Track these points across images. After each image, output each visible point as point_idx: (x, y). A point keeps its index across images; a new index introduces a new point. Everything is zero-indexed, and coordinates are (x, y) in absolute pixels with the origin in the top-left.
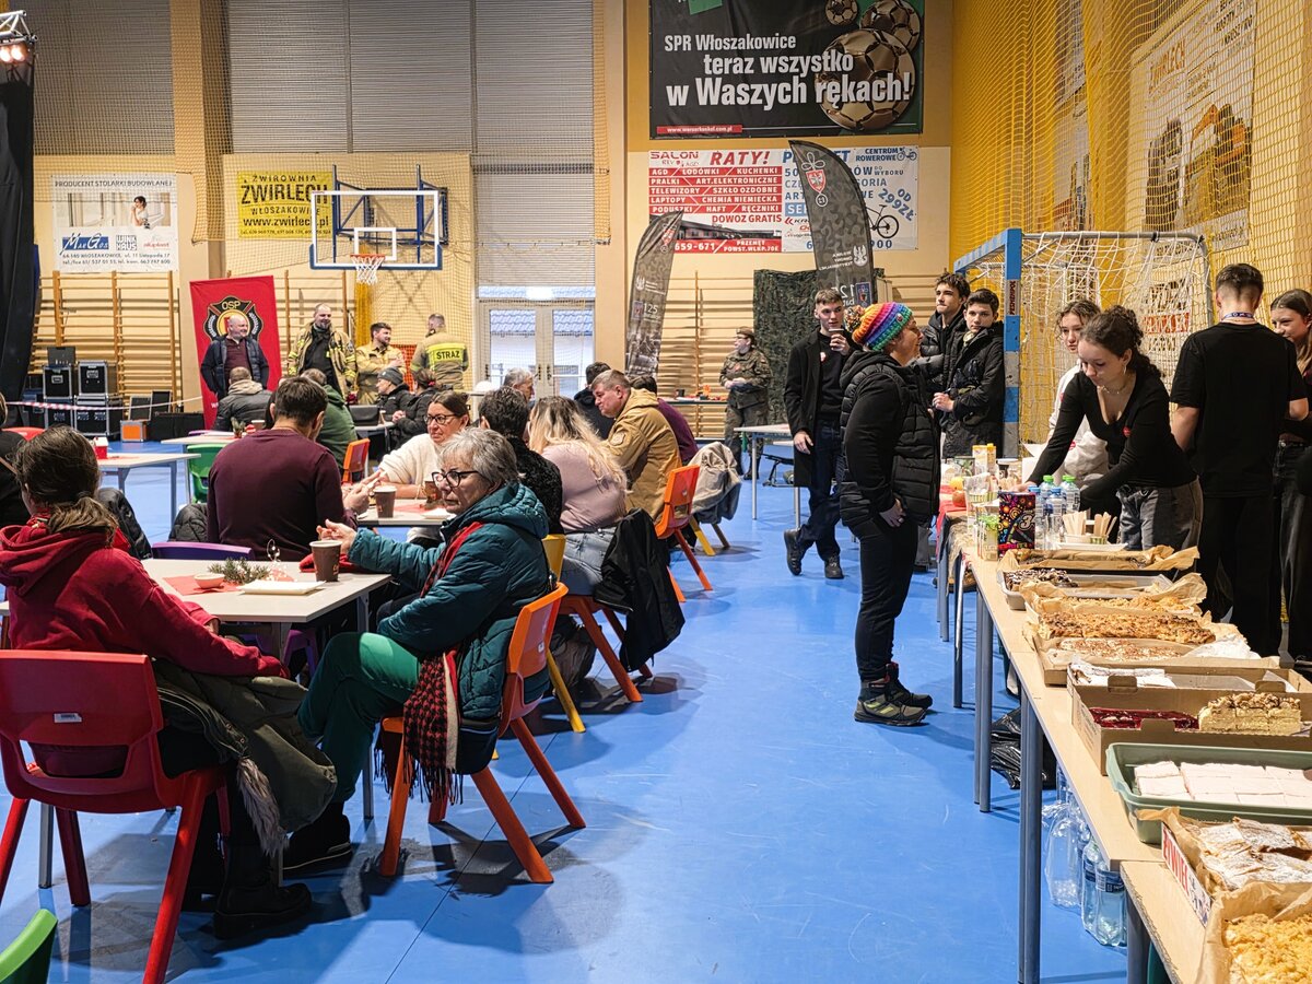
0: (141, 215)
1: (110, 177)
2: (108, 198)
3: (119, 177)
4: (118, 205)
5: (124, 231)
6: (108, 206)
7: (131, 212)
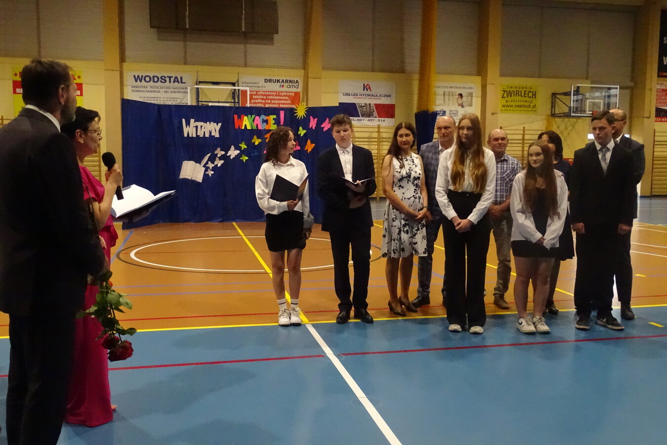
0: (460, 102)
1: (448, 84)
2: (447, 93)
3: (452, 84)
4: (451, 97)
5: (453, 108)
6: (447, 97)
7: (456, 100)
